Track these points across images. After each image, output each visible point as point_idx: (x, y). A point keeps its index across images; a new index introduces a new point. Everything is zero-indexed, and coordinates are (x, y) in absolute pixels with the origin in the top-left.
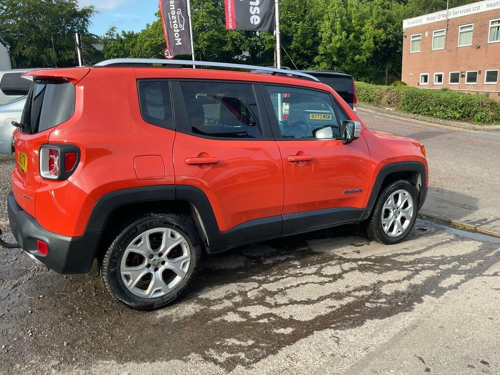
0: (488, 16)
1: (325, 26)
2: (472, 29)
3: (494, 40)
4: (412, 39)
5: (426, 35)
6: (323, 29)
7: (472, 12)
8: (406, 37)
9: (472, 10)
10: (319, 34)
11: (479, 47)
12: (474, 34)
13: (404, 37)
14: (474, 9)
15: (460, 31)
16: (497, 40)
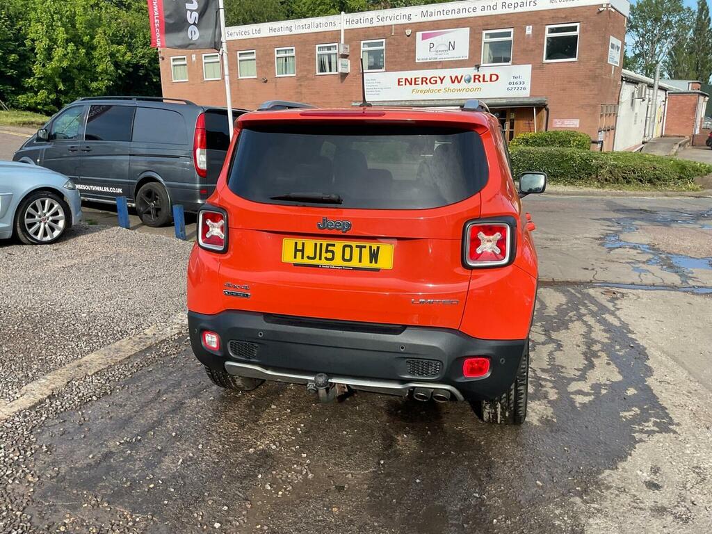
0: (272, 43)
1: (36, 31)
2: (254, 57)
3: (283, 74)
4: (172, 63)
5: (194, 59)
6: (32, 36)
7: (251, 36)
8: (163, 59)
9: (251, 33)
10: (28, 43)
11: (266, 82)
12: (257, 63)
13: (160, 59)
14: (254, 32)
15: (239, 58)
16: (286, 73)
